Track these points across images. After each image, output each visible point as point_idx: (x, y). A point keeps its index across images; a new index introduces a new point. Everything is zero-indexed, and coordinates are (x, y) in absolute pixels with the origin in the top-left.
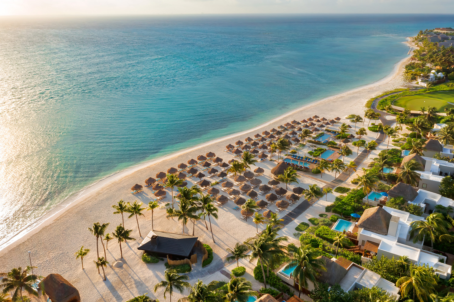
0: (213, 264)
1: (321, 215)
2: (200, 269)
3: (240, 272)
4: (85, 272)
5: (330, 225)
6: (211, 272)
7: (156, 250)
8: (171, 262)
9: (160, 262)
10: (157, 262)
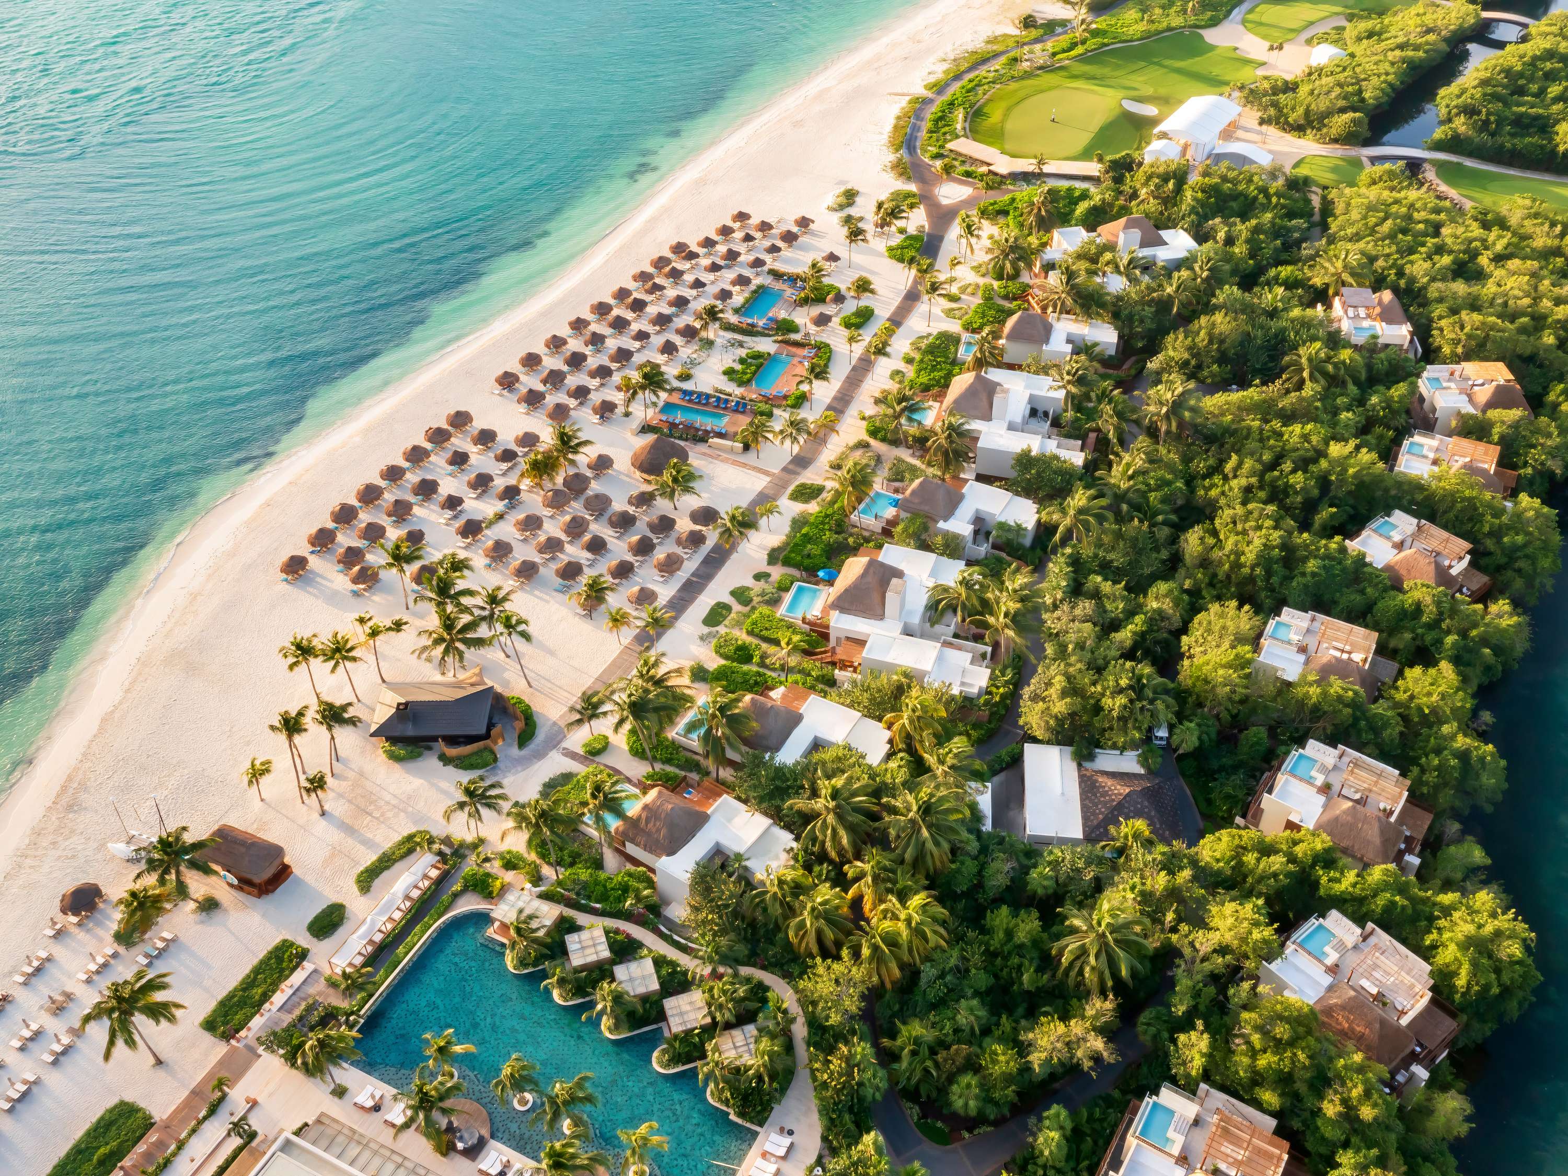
0: (541, 735)
1: (758, 577)
2: (515, 751)
3: (598, 746)
4: (269, 805)
5: (774, 602)
6: (540, 755)
7: (410, 730)
8: (453, 752)
9: (426, 752)
10: (420, 755)
